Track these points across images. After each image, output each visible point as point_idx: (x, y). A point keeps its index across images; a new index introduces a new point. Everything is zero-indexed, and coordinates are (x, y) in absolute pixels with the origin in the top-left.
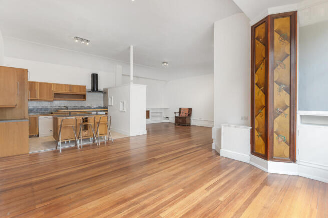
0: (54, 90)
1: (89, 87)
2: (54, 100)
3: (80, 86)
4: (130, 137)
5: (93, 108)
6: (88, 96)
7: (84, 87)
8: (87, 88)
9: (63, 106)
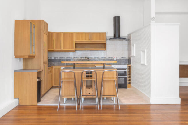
0: (75, 40)
1: (110, 33)
2: (75, 50)
3: (99, 33)
4: (150, 105)
5: (115, 59)
6: (109, 44)
7: (104, 34)
8: (107, 35)
9: (84, 56)
